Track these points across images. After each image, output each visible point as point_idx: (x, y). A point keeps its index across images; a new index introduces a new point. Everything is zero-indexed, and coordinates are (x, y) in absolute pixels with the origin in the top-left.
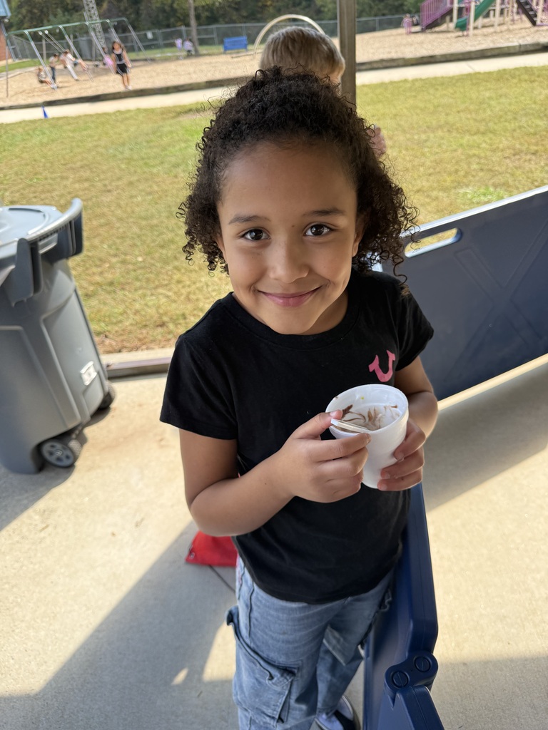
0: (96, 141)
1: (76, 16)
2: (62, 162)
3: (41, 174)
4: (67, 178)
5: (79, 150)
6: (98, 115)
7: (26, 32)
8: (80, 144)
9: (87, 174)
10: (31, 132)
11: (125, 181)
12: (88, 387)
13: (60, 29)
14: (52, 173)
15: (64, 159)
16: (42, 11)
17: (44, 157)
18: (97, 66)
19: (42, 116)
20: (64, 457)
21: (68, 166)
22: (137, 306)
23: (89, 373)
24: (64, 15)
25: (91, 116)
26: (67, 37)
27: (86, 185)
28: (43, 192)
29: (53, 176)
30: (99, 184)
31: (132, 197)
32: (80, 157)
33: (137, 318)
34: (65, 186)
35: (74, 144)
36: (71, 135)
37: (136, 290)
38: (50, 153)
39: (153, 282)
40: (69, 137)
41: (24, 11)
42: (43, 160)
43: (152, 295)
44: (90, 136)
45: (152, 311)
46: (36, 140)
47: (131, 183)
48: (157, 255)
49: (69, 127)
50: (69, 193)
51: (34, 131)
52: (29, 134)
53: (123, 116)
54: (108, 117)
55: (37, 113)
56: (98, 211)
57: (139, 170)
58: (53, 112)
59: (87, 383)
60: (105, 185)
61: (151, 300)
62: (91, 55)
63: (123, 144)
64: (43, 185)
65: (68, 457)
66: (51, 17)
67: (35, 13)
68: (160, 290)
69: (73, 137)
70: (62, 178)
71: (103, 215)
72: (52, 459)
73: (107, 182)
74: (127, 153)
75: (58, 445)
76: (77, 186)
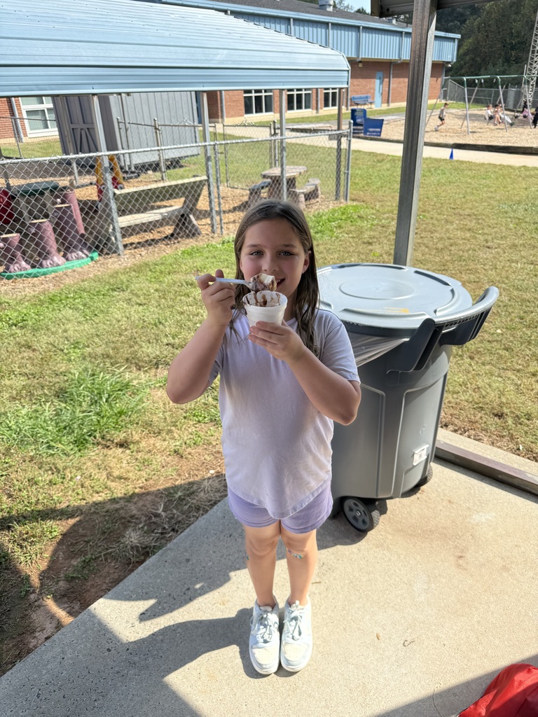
0: (492, 192)
1: (514, 67)
2: (452, 206)
3: (429, 212)
4: (452, 223)
5: (472, 198)
6: (502, 167)
7: (465, 79)
8: (474, 191)
9: (472, 224)
10: (433, 169)
11: (509, 242)
12: (414, 467)
13: (497, 79)
14: (439, 214)
15: (455, 204)
16: (483, 60)
17: (437, 197)
18: (516, 117)
19: (448, 157)
20: (360, 520)
21: (457, 211)
22: (480, 383)
23: (421, 454)
24: (503, 65)
25: (495, 166)
26: (500, 87)
27: (468, 235)
28: (425, 230)
29: (439, 217)
30: (482, 238)
31: (511, 261)
32: (470, 205)
33: (476, 396)
34: (447, 230)
35: (468, 190)
36: (469, 181)
37: (483, 364)
38: (443, 194)
39: (506, 362)
40: (467, 182)
41: (468, 58)
42: (435, 199)
43: (499, 376)
44: (488, 186)
45: (493, 395)
46: (434, 179)
47: (515, 246)
48: (519, 333)
49: (469, 173)
50: (449, 238)
51: (435, 170)
52: (430, 171)
53: (528, 173)
54: (512, 171)
55: (444, 153)
56: (472, 266)
57: (527, 234)
58: (460, 155)
59: (415, 464)
60: (487, 241)
61: (497, 383)
62: (515, 106)
63: (519, 203)
64: (427, 224)
65: (364, 522)
66: (490, 66)
67: (476, 61)
68: (509, 374)
69: (470, 184)
70: (447, 221)
71: (476, 271)
72: (350, 515)
73: (490, 238)
74: (521, 213)
75: (361, 507)
76: (459, 233)
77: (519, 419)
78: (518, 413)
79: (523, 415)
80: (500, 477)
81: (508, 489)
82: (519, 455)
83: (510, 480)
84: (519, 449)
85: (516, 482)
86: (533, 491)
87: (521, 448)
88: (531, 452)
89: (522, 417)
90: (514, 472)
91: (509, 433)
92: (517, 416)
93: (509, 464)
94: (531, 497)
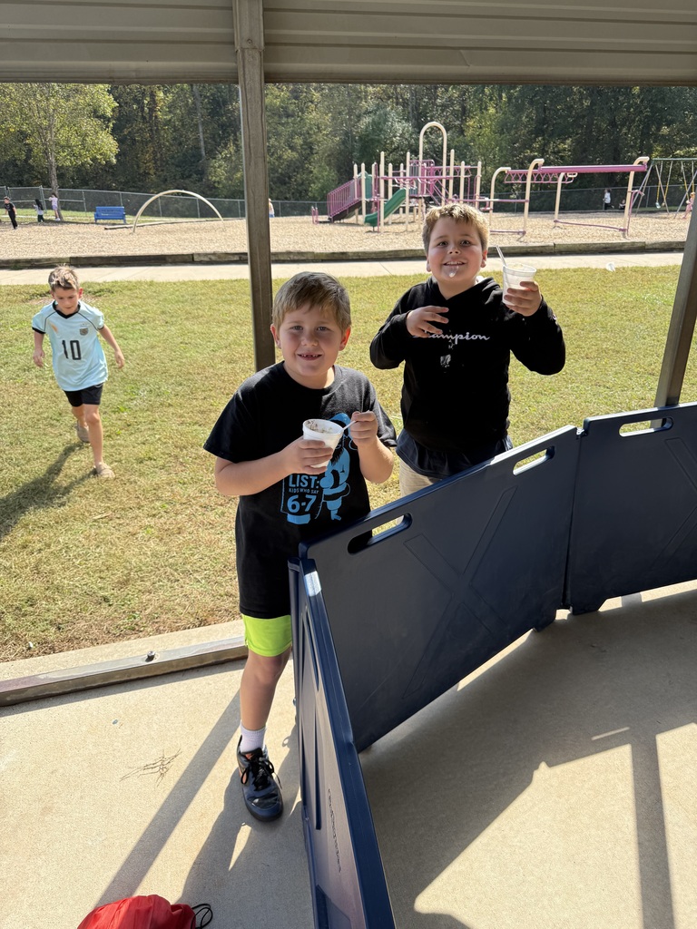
77: (20, 610)
78: (17, 604)
79: (23, 603)
80: (8, 699)
81: (24, 707)
82: (32, 656)
83: (23, 696)
84: (29, 648)
85: (30, 694)
86: (54, 692)
87: (32, 645)
88: (46, 643)
89: (23, 606)
90: (22, 683)
91: (12, 635)
92: (17, 608)
93: (19, 676)
94: (54, 700)
